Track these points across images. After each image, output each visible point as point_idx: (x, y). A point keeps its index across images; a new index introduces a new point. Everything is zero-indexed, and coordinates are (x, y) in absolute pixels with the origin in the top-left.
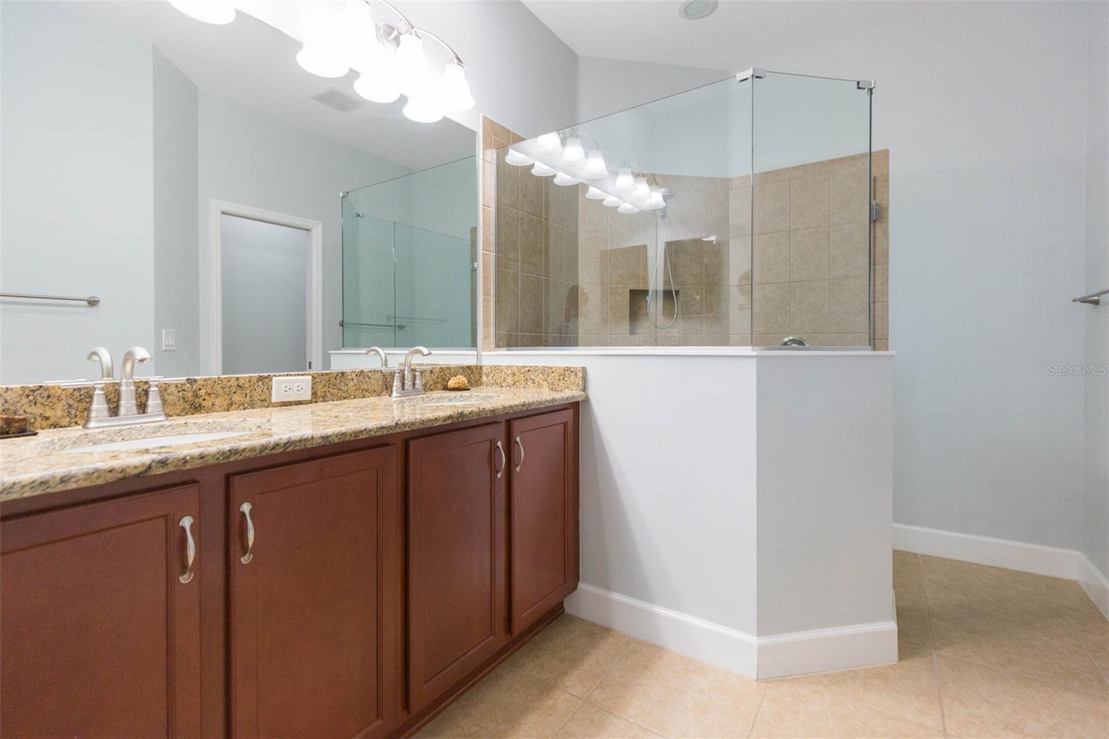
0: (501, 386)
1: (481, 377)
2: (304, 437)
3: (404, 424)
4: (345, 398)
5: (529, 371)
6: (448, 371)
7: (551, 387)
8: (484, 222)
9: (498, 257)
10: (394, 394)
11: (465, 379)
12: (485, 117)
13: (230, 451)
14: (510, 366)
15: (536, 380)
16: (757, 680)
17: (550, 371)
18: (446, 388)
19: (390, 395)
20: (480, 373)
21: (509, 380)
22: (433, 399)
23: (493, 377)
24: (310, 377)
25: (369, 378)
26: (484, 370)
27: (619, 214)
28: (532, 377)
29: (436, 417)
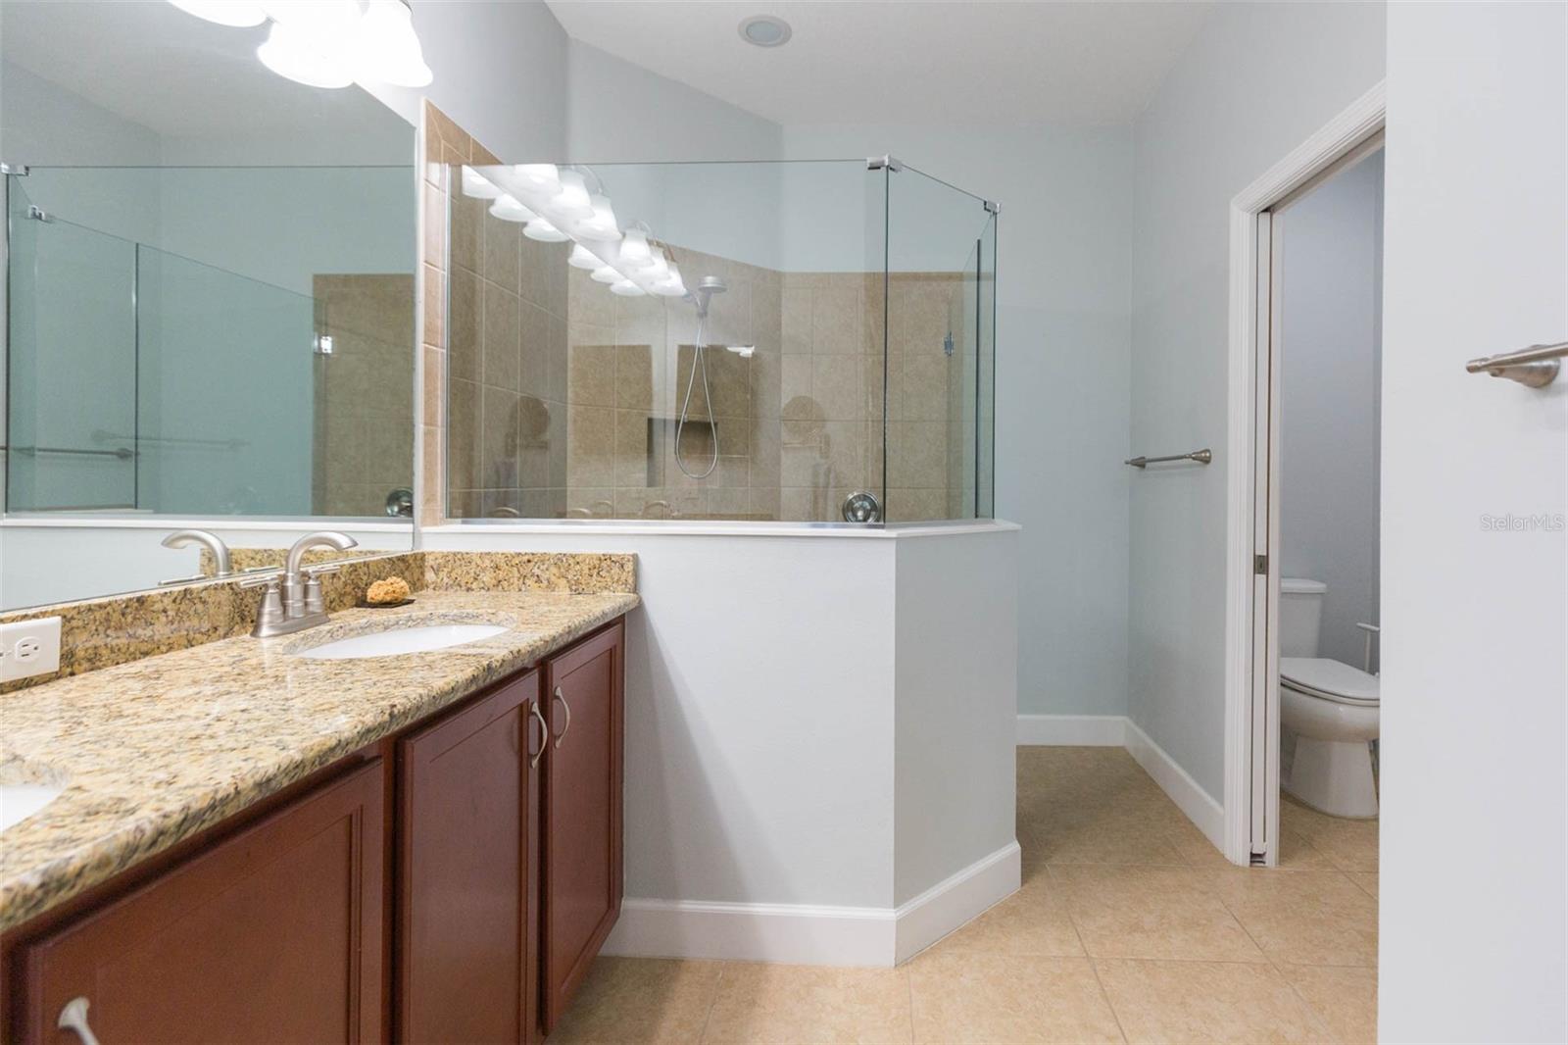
0: (468, 590)
1: (422, 574)
2: (219, 796)
3: (404, 713)
4: (146, 654)
5: (529, 561)
6: (366, 569)
7: (574, 588)
8: (428, 292)
9: (451, 356)
10: (265, 631)
11: (404, 583)
12: (429, 105)
13: (42, 885)
14: (488, 554)
15: (544, 576)
16: (896, 965)
17: (571, 561)
18: (362, 603)
19: (255, 633)
20: (421, 567)
21: (487, 578)
22: (351, 630)
23: (450, 572)
24: (59, 618)
25: (204, 602)
26: (430, 561)
27: (612, 295)
28: (536, 571)
29: (453, 684)
